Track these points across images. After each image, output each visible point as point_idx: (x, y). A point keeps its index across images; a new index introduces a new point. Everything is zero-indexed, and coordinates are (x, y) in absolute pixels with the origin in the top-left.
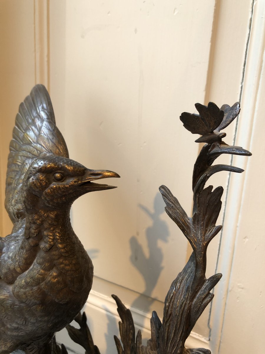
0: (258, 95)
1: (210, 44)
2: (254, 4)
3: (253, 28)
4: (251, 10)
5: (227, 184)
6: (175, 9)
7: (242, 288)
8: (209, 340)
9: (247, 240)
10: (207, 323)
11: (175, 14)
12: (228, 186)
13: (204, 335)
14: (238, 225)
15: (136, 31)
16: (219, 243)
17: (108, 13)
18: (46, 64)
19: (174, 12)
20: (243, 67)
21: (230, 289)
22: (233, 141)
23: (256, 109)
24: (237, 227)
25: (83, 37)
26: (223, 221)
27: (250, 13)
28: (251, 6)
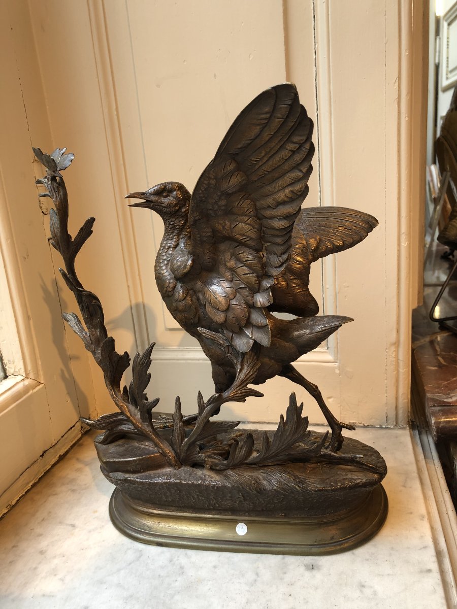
0: (332, 120)
2: (316, 46)
3: (318, 66)
4: (314, 51)
5: (319, 201)
6: (250, 55)
7: (348, 287)
8: (328, 348)
11: (251, 59)
13: (322, 347)
15: (215, 76)
17: (184, 62)
18: (115, 117)
19: (250, 57)
20: (315, 98)
21: (337, 291)
22: (318, 162)
23: (333, 131)
25: (158, 86)
27: (314, 54)
28: (313, 48)
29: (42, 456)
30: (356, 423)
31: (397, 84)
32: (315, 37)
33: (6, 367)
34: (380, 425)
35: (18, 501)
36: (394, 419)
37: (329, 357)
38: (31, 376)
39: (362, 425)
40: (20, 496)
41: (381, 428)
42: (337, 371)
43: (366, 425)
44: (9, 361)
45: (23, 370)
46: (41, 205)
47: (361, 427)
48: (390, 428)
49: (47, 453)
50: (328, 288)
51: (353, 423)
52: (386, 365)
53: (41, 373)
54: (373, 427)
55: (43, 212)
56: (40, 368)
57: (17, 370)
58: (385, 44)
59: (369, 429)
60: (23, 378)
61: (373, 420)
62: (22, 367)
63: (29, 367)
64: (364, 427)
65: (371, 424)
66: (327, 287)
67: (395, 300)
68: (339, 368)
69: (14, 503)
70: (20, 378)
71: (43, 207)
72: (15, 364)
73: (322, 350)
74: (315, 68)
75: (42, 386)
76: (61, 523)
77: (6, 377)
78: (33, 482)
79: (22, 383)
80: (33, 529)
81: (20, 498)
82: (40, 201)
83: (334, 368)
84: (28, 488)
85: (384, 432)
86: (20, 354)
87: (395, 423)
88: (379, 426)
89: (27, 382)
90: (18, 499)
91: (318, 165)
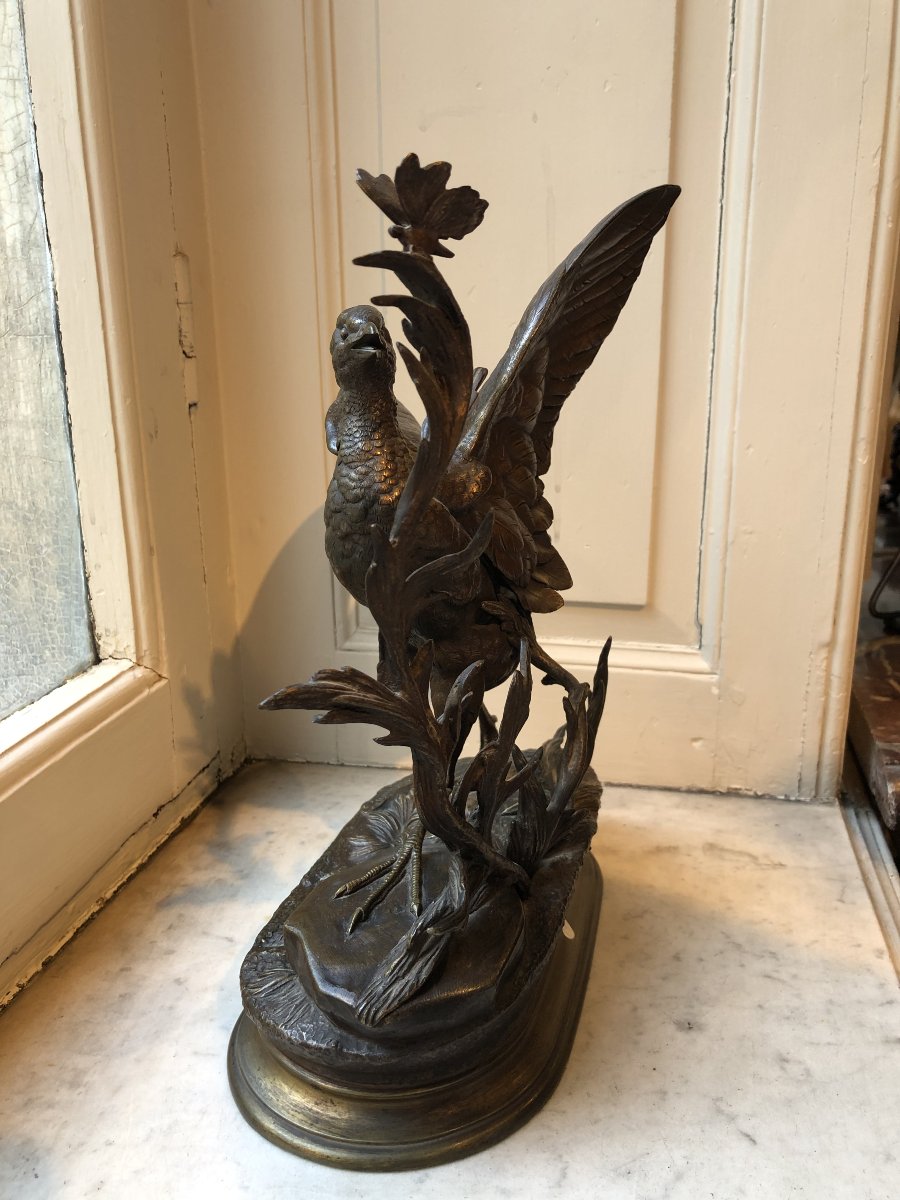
0: (750, 217)
1: (669, 139)
2: (733, 76)
3: (732, 114)
4: (726, 85)
6: (606, 82)
7: (751, 533)
8: (700, 647)
9: (751, 450)
10: (694, 617)
11: (607, 90)
12: (712, 371)
13: (689, 644)
14: (736, 428)
15: (535, 118)
16: (703, 471)
17: (478, 86)
18: (333, 182)
19: (605, 87)
20: (721, 176)
21: (730, 540)
22: (714, 296)
23: (749, 240)
24: (733, 433)
25: (422, 128)
26: (709, 432)
27: (726, 91)
28: (727, 79)
29: (155, 815)
30: (740, 789)
31: (878, 159)
32: (731, 59)
33: (100, 643)
34: (786, 796)
35: (115, 892)
36: (813, 786)
37: (702, 664)
38: (147, 662)
39: (751, 793)
40: (119, 884)
41: (787, 800)
42: (715, 691)
43: (759, 793)
44: (106, 630)
45: (132, 650)
46: (182, 338)
47: (750, 797)
48: (804, 803)
49: (163, 810)
50: (711, 534)
51: (736, 789)
52: (808, 684)
53: (165, 658)
54: (773, 798)
55: (184, 352)
56: (163, 648)
57: (121, 649)
58: (864, 83)
59: (765, 801)
60: (131, 664)
61: (773, 786)
62: (132, 643)
63: (145, 646)
64: (757, 797)
65: (768, 791)
66: (712, 530)
67: (836, 562)
68: (719, 685)
69: (108, 895)
70: (125, 664)
71: (186, 342)
72: (119, 637)
73: (689, 650)
74: (725, 117)
75: (163, 683)
76: (205, 933)
77: (97, 661)
78: (139, 862)
79: (131, 673)
80: (155, 942)
81: (119, 888)
82: (180, 331)
83: (709, 685)
84: (132, 872)
85: (792, 808)
86: (130, 619)
87: (813, 793)
88: (783, 797)
89: (139, 672)
90: (115, 889)
91: (714, 301)
